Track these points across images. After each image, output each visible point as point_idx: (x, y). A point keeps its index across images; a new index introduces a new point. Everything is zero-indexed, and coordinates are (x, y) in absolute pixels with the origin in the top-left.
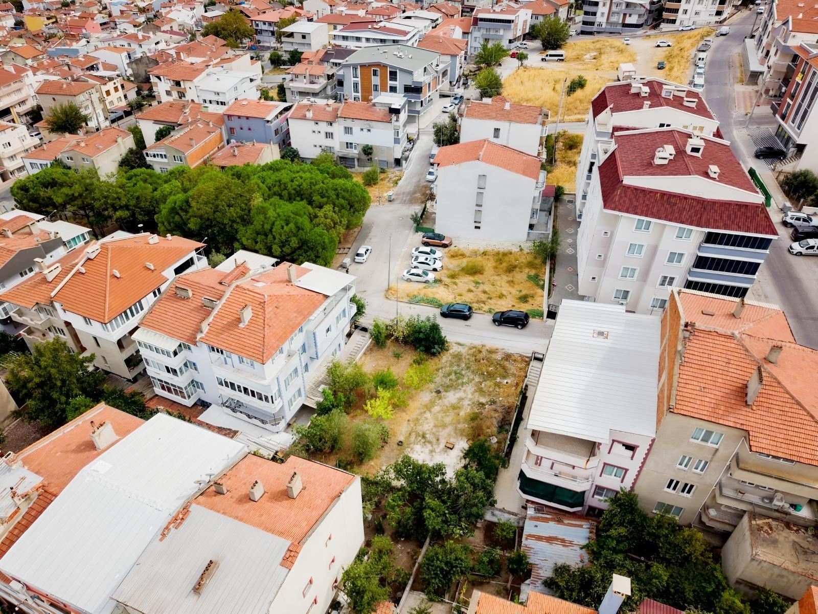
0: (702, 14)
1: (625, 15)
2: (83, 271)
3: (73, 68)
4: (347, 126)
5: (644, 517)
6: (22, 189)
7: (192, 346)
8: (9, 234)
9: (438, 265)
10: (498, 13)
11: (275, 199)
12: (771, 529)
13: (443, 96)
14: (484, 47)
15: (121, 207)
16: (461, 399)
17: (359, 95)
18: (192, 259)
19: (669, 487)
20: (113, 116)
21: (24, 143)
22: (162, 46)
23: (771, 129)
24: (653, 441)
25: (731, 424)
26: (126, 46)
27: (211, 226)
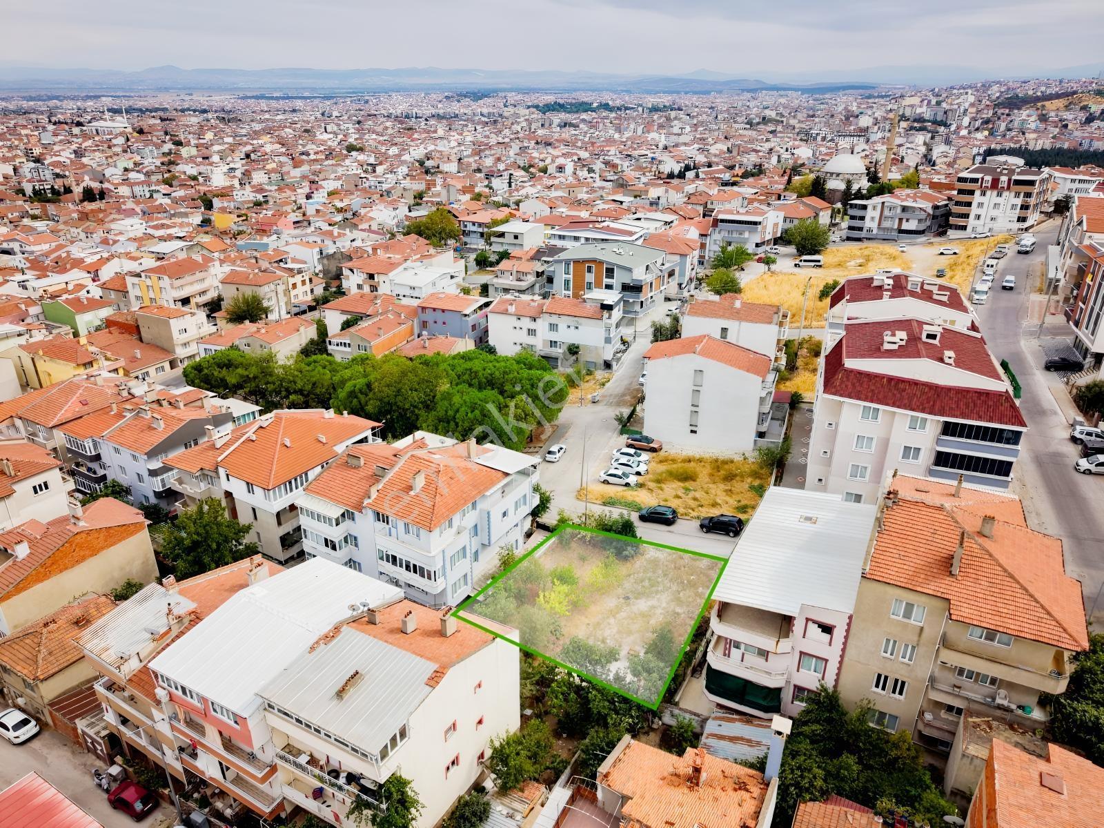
0: (999, 220)
1: (901, 220)
2: (254, 438)
3: (260, 261)
4: (553, 322)
5: (844, 714)
6: (196, 369)
7: (356, 513)
8: (181, 405)
9: (642, 468)
10: (742, 214)
11: (464, 387)
12: (991, 728)
13: (668, 299)
14: (724, 250)
15: (295, 392)
16: (653, 607)
17: (570, 293)
18: (366, 438)
19: (877, 686)
20: (296, 310)
21: (201, 331)
22: (358, 243)
23: (1069, 340)
24: (850, 618)
25: (931, 592)
26: (319, 242)
27: (389, 412)
